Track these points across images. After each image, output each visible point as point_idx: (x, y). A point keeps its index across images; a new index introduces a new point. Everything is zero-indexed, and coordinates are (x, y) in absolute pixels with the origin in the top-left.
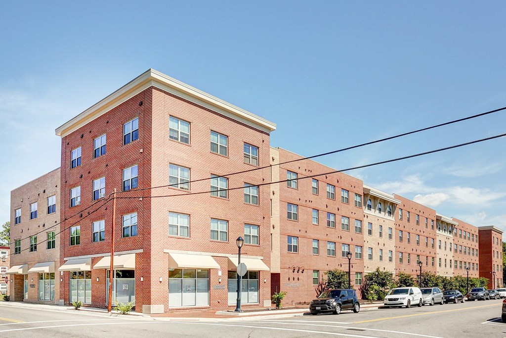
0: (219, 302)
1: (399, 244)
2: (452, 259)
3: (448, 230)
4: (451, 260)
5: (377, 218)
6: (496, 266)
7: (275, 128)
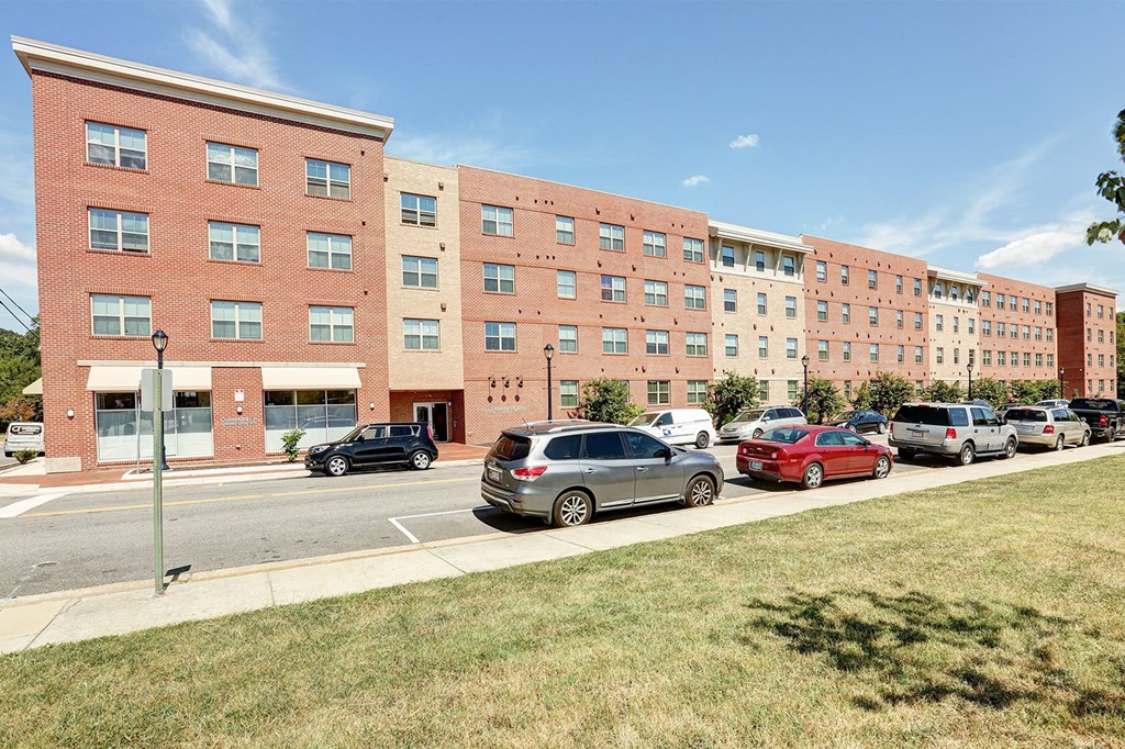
0: (238, 449)
1: (816, 324)
2: (974, 347)
3: (962, 294)
4: (972, 351)
5: (752, 280)
6: (1095, 357)
7: (392, 126)
